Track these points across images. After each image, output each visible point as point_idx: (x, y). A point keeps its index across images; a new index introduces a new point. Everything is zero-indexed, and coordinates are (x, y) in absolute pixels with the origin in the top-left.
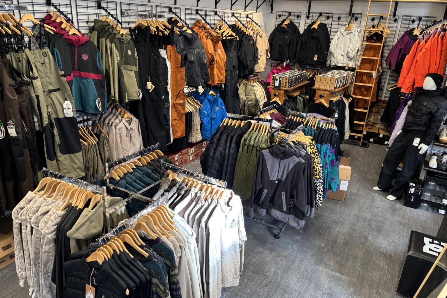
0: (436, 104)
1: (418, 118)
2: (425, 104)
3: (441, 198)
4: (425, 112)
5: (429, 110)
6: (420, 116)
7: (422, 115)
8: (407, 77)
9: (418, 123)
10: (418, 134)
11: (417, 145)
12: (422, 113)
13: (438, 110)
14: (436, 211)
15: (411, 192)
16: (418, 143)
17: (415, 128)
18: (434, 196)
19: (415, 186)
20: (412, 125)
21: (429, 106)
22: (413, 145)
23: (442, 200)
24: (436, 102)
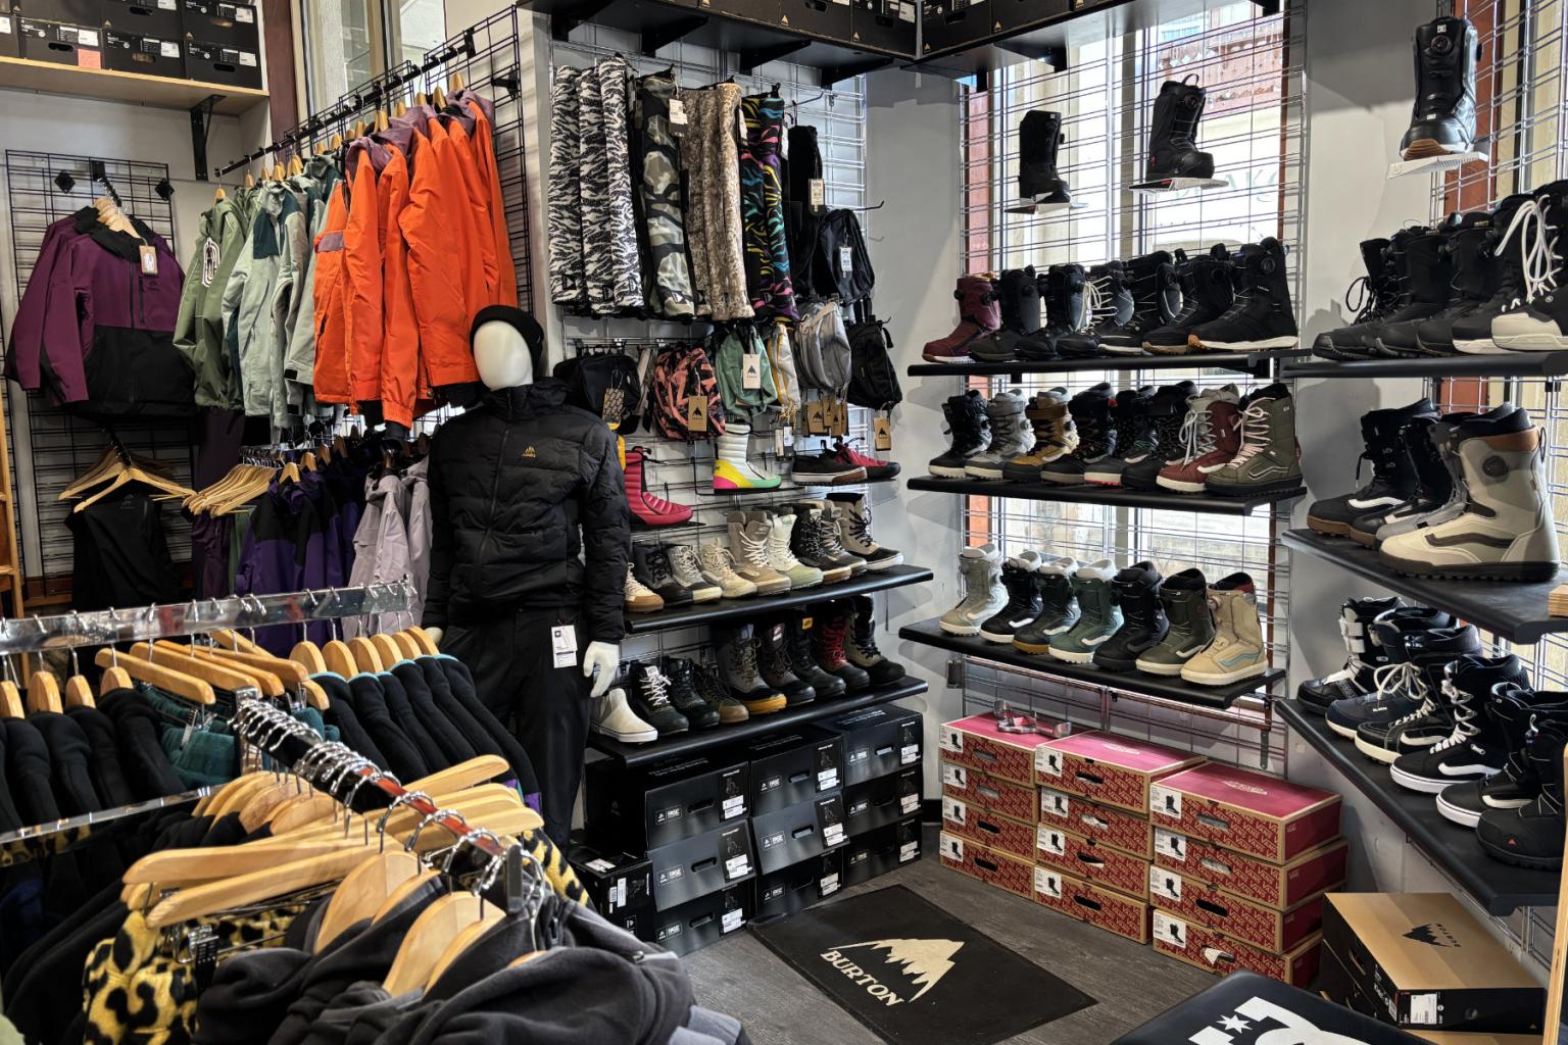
0: (582, 443)
1: (535, 529)
2: (530, 452)
3: (719, 862)
4: (552, 490)
5: (571, 477)
6: (539, 517)
7: (545, 507)
8: (390, 340)
9: (540, 550)
10: (557, 608)
11: (571, 661)
12: (543, 501)
13: (601, 465)
14: (713, 933)
15: (615, 904)
16: (574, 647)
17: (539, 580)
18: (693, 870)
19: (618, 866)
20: (519, 569)
21: (555, 458)
22: (556, 666)
23: (724, 866)
24: (578, 431)
